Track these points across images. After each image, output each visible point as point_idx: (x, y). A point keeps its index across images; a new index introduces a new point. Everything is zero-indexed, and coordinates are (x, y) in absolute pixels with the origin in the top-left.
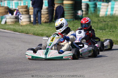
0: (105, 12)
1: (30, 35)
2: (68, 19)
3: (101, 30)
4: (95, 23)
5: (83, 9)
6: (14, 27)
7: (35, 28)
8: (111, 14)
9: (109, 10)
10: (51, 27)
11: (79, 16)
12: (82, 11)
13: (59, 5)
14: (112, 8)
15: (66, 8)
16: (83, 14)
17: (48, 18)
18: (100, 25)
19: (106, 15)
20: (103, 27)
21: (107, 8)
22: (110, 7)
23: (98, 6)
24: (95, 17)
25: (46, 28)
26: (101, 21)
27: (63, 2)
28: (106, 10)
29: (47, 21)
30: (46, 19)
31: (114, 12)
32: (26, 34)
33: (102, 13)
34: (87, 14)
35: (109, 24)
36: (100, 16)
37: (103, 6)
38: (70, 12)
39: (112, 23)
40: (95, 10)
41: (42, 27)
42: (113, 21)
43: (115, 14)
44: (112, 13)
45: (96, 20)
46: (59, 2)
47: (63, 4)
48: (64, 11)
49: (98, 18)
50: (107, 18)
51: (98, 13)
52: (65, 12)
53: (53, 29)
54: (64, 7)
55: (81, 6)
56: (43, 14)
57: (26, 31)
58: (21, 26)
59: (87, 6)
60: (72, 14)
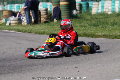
0: (96, 10)
1: (33, 34)
2: (64, 18)
3: (95, 26)
4: (89, 20)
5: (77, 9)
6: (18, 28)
7: (36, 27)
8: (102, 12)
9: (100, 8)
10: (50, 26)
11: (74, 15)
12: (77, 10)
13: (56, 6)
14: (103, 7)
15: (62, 9)
16: (77, 13)
17: (47, 18)
18: (94, 22)
19: (97, 13)
20: (96, 23)
21: (98, 6)
22: (100, 6)
23: (90, 5)
24: (88, 15)
25: (46, 27)
26: (94, 18)
27: (59, 4)
28: (97, 9)
29: (46, 21)
30: (45, 19)
31: (104, 10)
32: (29, 33)
33: (94, 11)
34: (81, 13)
35: (101, 21)
36: (93, 14)
37: (94, 5)
38: (66, 12)
39: (104, 20)
40: (87, 9)
41: (42, 26)
42: (104, 18)
43: (105, 11)
44: (102, 10)
45: (89, 17)
46: (56, 4)
47: (59, 5)
48: (60, 11)
49: (91, 16)
50: (99, 16)
51: (90, 12)
52: (62, 12)
53: (52, 28)
54: (61, 8)
55: (75, 6)
56: (43, 15)
57: (28, 31)
58: (24, 26)
59: (81, 6)
60: (68, 14)
